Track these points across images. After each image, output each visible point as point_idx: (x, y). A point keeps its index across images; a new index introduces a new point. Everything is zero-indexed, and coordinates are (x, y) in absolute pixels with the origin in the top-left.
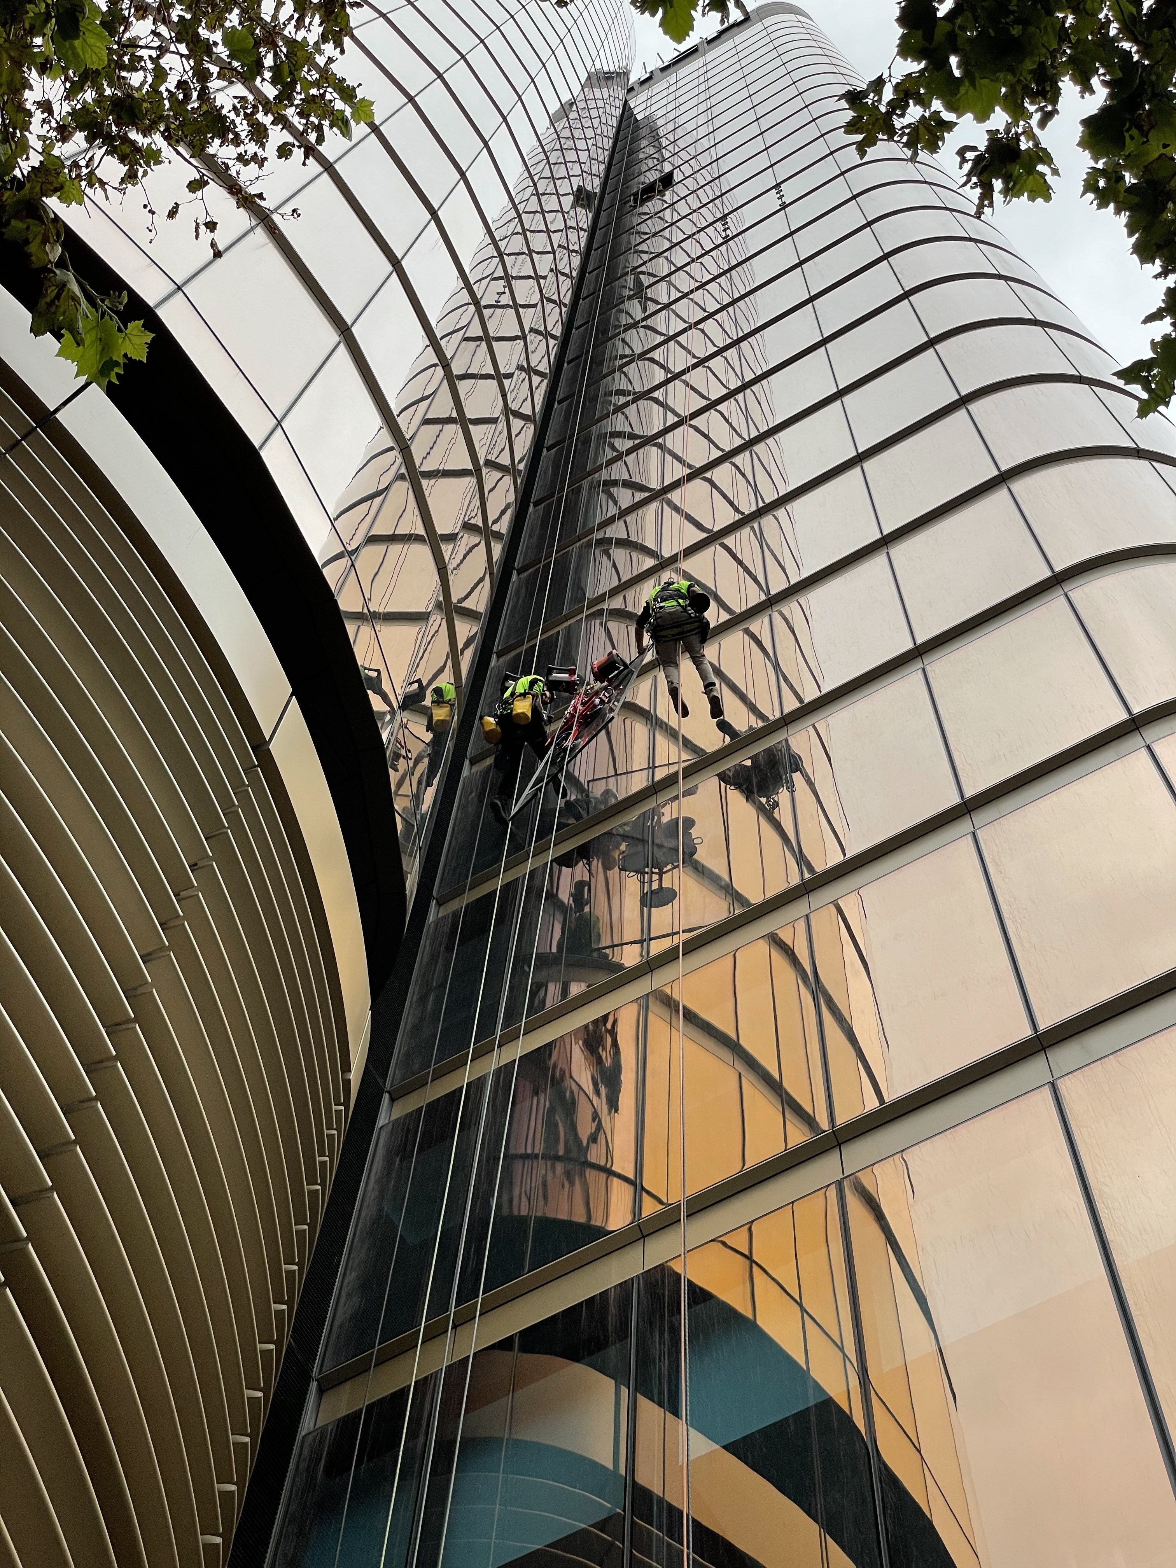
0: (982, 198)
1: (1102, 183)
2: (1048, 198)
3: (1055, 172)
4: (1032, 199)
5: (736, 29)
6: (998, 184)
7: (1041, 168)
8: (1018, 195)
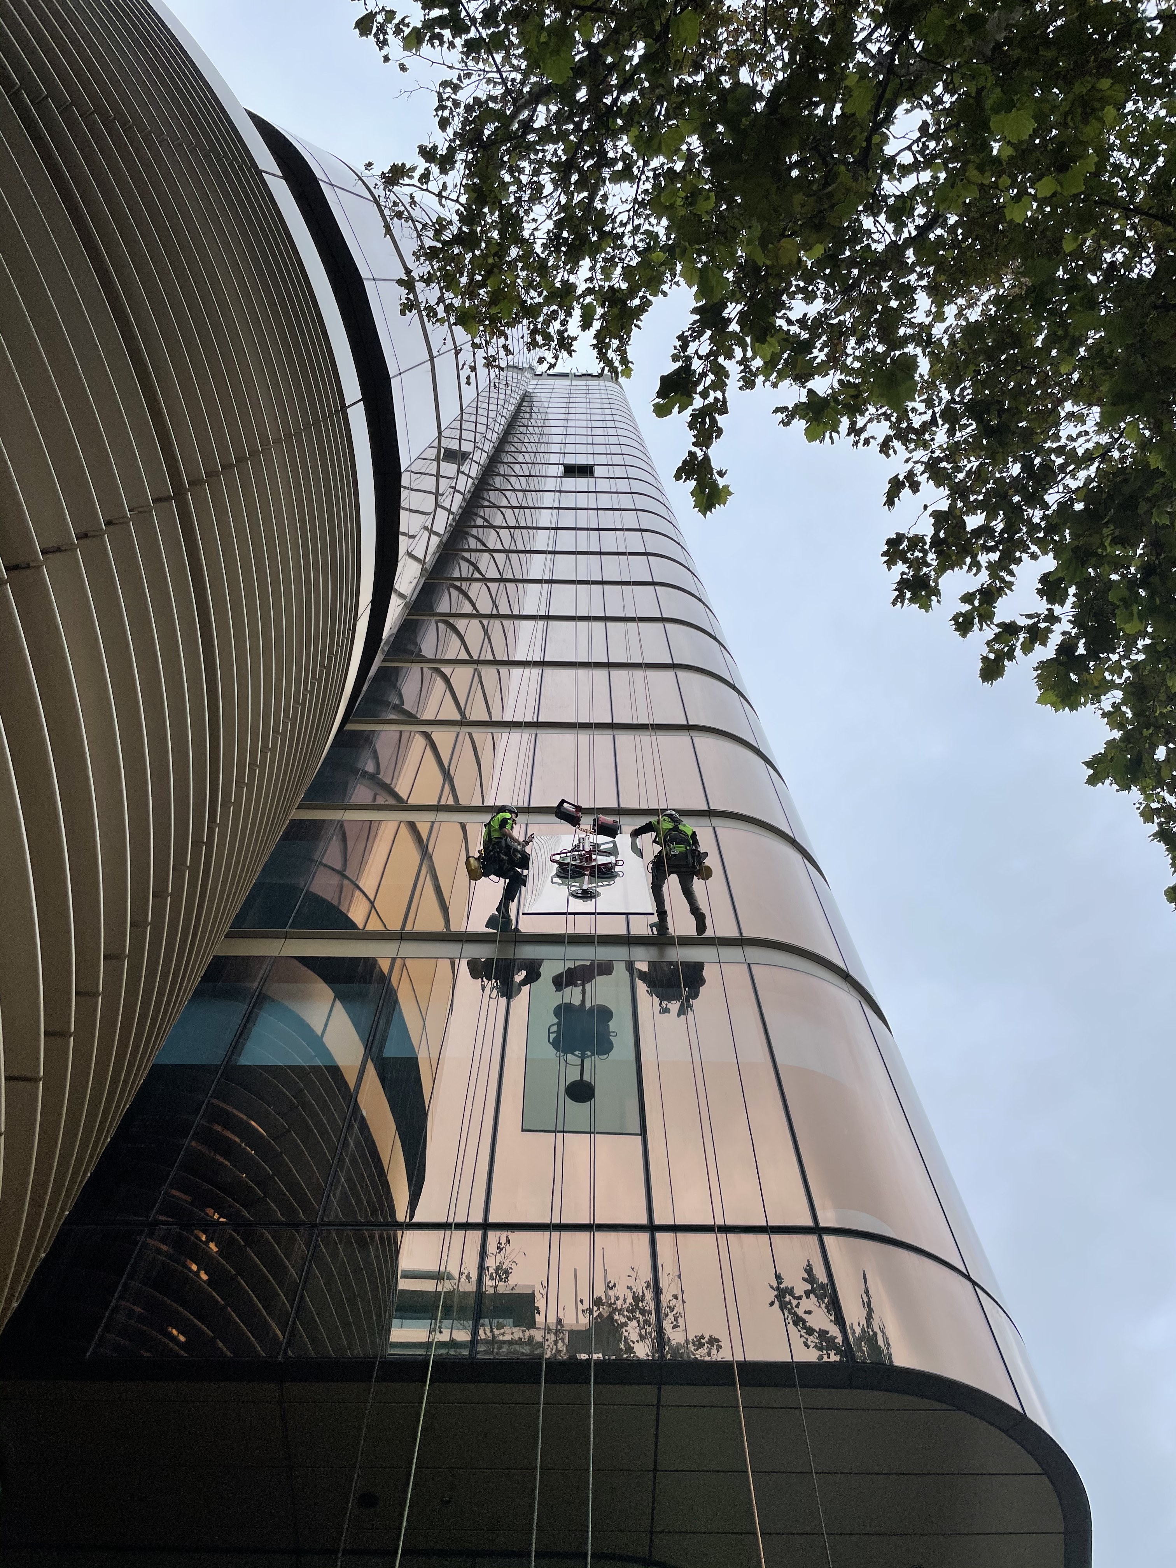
0: (897, 597)
1: (961, 620)
2: (927, 611)
3: (939, 602)
4: (920, 607)
5: (590, 378)
6: (908, 595)
7: (933, 598)
8: (915, 603)
